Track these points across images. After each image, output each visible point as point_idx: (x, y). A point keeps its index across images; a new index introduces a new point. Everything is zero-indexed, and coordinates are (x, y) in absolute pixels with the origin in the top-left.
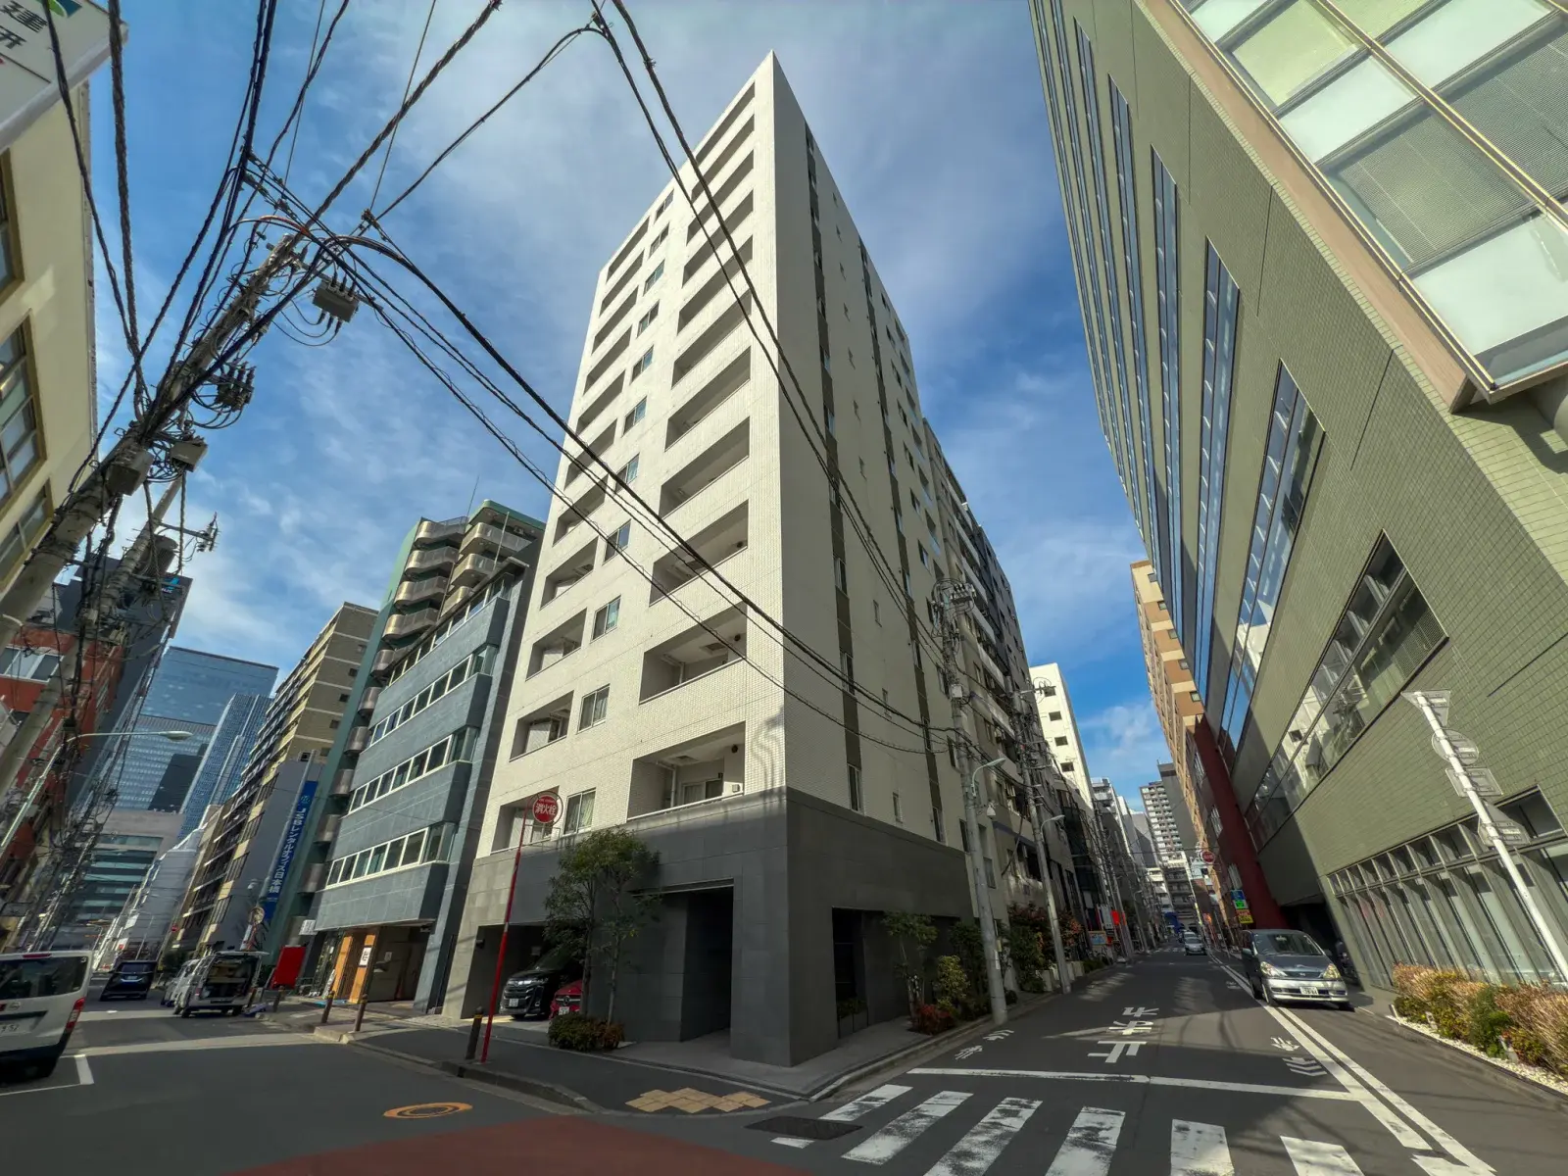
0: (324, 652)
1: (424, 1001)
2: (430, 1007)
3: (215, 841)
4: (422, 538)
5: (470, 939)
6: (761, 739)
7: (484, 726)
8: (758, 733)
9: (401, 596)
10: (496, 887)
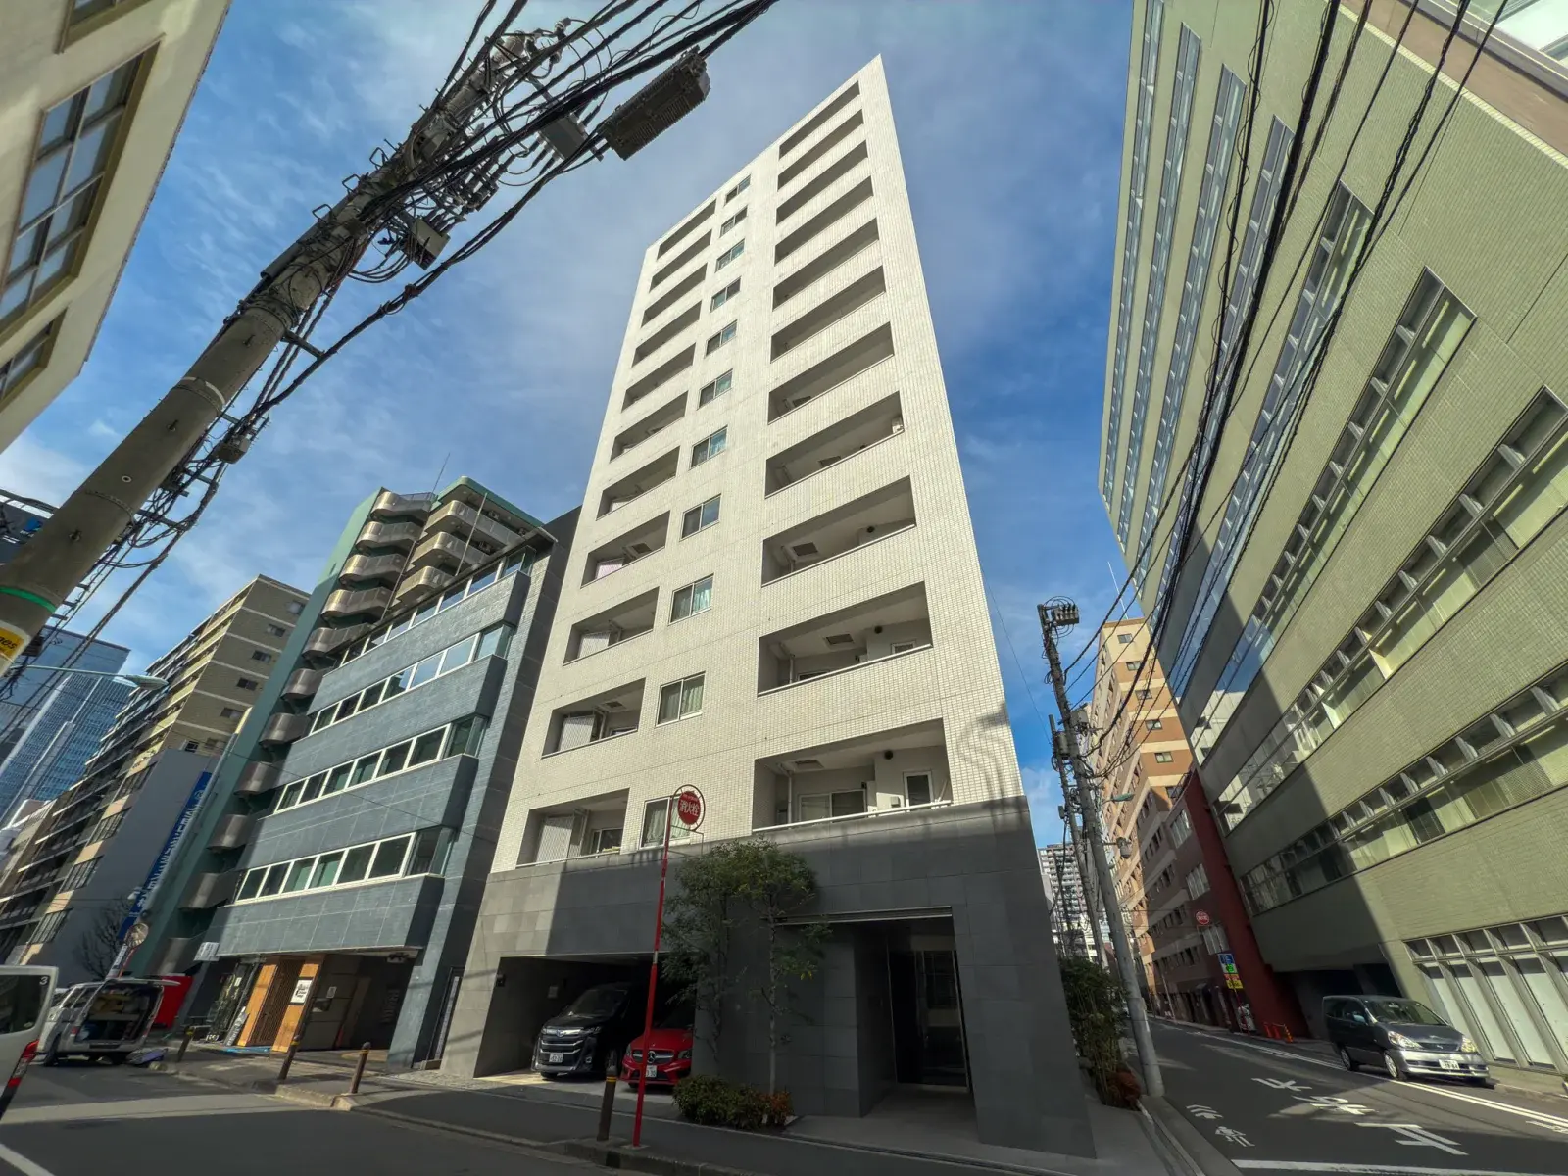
0: (227, 628)
1: (407, 1052)
2: (417, 1059)
3: (38, 842)
4: (382, 510)
5: (486, 973)
6: (974, 739)
7: (496, 716)
8: (967, 733)
9: (350, 570)
10: (529, 908)
